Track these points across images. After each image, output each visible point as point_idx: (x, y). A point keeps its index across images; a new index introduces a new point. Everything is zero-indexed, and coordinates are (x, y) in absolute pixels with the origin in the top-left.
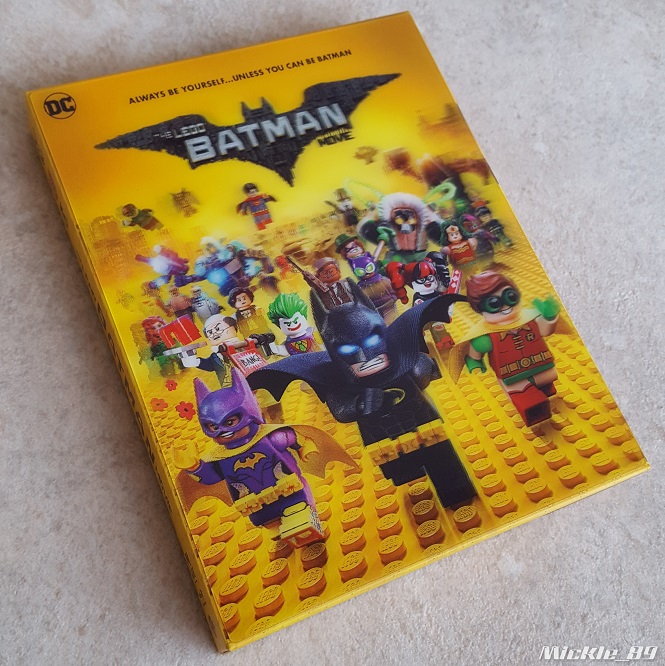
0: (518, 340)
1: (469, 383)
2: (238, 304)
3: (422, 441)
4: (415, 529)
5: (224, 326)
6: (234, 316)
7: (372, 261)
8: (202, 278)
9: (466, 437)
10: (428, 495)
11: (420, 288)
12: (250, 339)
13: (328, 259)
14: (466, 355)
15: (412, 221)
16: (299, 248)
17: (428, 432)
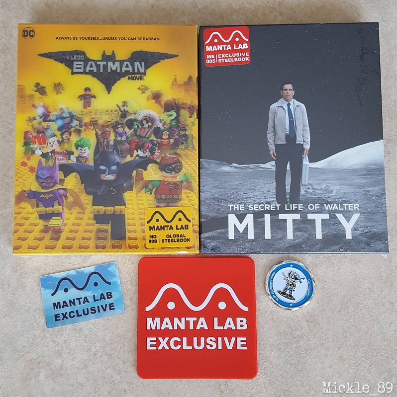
0: (171, 187)
1: (141, 196)
2: (64, 136)
3: (115, 211)
4: (96, 241)
5: (56, 143)
6: (61, 140)
7: (126, 135)
8: (53, 121)
9: (130, 216)
10: (106, 231)
11: (140, 153)
12: (64, 151)
13: (108, 129)
14: (146, 186)
15: (150, 124)
16: (97, 121)
17: (118, 209)
